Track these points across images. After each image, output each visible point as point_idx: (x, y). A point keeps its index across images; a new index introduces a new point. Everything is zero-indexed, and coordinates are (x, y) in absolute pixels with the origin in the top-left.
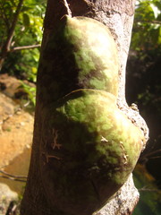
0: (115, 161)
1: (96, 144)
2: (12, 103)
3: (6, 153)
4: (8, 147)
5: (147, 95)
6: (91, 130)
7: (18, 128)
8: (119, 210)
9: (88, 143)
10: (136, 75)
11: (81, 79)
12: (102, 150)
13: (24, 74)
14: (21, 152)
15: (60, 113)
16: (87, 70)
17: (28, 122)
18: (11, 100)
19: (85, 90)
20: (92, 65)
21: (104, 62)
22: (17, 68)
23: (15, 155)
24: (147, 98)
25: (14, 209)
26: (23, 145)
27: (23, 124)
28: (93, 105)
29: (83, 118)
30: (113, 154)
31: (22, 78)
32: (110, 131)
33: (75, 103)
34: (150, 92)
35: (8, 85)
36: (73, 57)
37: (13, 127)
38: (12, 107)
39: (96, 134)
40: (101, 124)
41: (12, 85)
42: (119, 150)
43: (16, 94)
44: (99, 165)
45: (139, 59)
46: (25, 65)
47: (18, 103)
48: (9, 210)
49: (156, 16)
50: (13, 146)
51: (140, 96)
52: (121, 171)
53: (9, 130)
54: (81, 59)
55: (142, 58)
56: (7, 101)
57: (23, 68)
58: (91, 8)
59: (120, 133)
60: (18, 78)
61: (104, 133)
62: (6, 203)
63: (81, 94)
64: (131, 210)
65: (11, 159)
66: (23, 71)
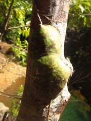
0: (59, 79)
1: (52, 73)
2: (4, 57)
3: (2, 85)
4: (3, 82)
5: (81, 52)
6: (50, 68)
7: (8, 71)
8: (62, 100)
9: (49, 72)
10: (75, 40)
11: (46, 49)
12: (55, 75)
13: (11, 40)
14: (10, 85)
15: (39, 62)
16: (49, 46)
17: (14, 67)
18: (4, 55)
19: (48, 53)
20: (50, 44)
21: (55, 42)
22: (8, 37)
23: (7, 86)
24: (81, 54)
25: (7, 116)
26: (11, 80)
27: (11, 69)
28: (51, 58)
29: (47, 63)
30: (58, 76)
31: (10, 43)
32: (57, 68)
33: (44, 58)
34: (82, 50)
35: (2, 47)
36: (43, 41)
37: (6, 70)
38: (5, 59)
39: (52, 69)
40: (54, 65)
41: (4, 47)
42: (61, 75)
43: (7, 52)
44: (53, 80)
45: (76, 32)
46: (12, 36)
47: (8, 57)
48: (5, 117)
49: (82, 12)
50: (6, 81)
51: (77, 53)
52: (62, 83)
53: (3, 73)
54: (46, 42)
55: (78, 31)
56: (2, 56)
57: (11, 37)
58: (49, 21)
59: (61, 69)
60: (8, 43)
61: (55, 69)
62: (2, 113)
63: (47, 55)
64: (67, 101)
65: (5, 89)
66: (11, 39)
